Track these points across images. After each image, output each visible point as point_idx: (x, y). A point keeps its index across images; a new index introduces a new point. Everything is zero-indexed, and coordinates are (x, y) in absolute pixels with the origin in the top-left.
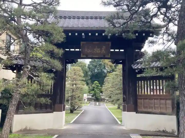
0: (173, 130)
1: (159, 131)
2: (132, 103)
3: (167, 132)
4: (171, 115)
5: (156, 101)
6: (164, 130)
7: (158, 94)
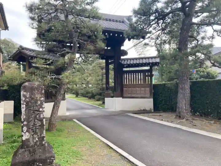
0: (151, 109)
1: (141, 110)
2: (119, 91)
3: (146, 110)
4: (150, 98)
5: (137, 89)
6: (144, 109)
7: (140, 83)
